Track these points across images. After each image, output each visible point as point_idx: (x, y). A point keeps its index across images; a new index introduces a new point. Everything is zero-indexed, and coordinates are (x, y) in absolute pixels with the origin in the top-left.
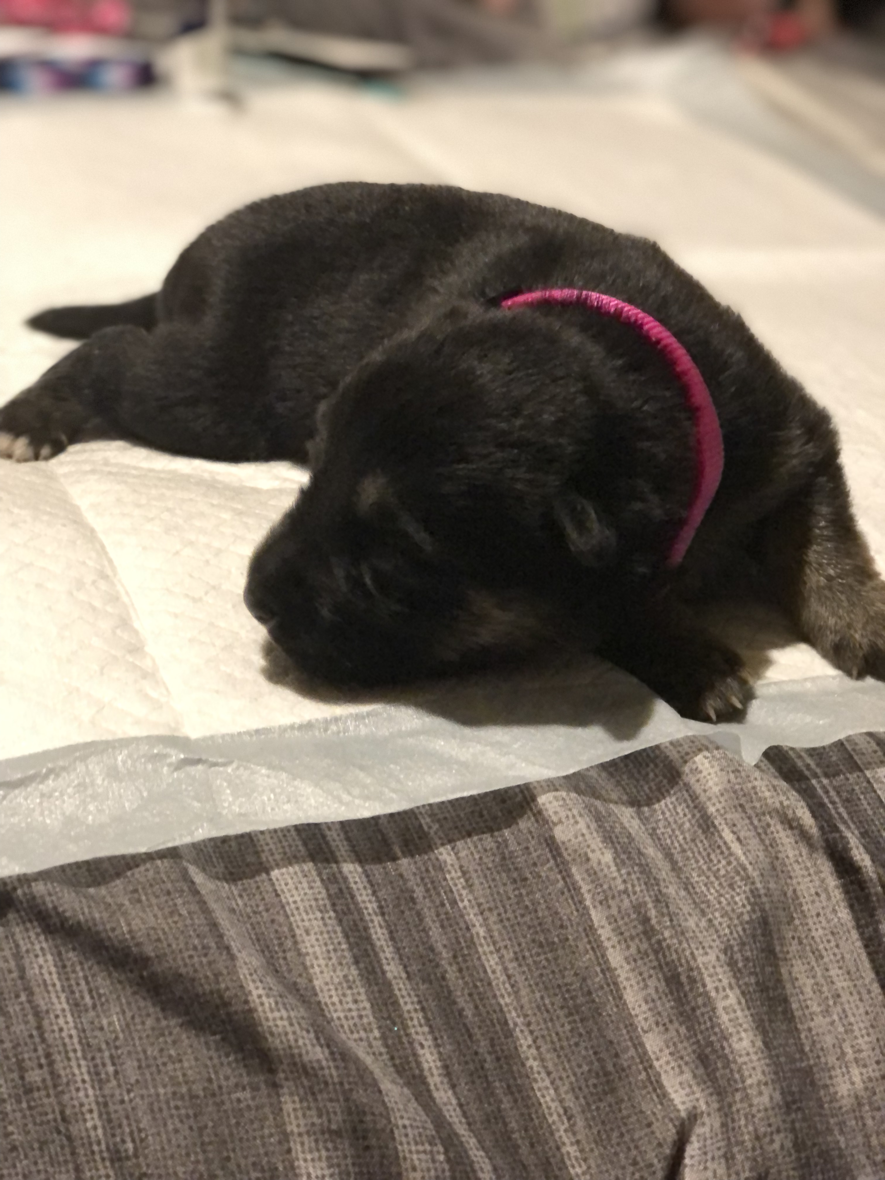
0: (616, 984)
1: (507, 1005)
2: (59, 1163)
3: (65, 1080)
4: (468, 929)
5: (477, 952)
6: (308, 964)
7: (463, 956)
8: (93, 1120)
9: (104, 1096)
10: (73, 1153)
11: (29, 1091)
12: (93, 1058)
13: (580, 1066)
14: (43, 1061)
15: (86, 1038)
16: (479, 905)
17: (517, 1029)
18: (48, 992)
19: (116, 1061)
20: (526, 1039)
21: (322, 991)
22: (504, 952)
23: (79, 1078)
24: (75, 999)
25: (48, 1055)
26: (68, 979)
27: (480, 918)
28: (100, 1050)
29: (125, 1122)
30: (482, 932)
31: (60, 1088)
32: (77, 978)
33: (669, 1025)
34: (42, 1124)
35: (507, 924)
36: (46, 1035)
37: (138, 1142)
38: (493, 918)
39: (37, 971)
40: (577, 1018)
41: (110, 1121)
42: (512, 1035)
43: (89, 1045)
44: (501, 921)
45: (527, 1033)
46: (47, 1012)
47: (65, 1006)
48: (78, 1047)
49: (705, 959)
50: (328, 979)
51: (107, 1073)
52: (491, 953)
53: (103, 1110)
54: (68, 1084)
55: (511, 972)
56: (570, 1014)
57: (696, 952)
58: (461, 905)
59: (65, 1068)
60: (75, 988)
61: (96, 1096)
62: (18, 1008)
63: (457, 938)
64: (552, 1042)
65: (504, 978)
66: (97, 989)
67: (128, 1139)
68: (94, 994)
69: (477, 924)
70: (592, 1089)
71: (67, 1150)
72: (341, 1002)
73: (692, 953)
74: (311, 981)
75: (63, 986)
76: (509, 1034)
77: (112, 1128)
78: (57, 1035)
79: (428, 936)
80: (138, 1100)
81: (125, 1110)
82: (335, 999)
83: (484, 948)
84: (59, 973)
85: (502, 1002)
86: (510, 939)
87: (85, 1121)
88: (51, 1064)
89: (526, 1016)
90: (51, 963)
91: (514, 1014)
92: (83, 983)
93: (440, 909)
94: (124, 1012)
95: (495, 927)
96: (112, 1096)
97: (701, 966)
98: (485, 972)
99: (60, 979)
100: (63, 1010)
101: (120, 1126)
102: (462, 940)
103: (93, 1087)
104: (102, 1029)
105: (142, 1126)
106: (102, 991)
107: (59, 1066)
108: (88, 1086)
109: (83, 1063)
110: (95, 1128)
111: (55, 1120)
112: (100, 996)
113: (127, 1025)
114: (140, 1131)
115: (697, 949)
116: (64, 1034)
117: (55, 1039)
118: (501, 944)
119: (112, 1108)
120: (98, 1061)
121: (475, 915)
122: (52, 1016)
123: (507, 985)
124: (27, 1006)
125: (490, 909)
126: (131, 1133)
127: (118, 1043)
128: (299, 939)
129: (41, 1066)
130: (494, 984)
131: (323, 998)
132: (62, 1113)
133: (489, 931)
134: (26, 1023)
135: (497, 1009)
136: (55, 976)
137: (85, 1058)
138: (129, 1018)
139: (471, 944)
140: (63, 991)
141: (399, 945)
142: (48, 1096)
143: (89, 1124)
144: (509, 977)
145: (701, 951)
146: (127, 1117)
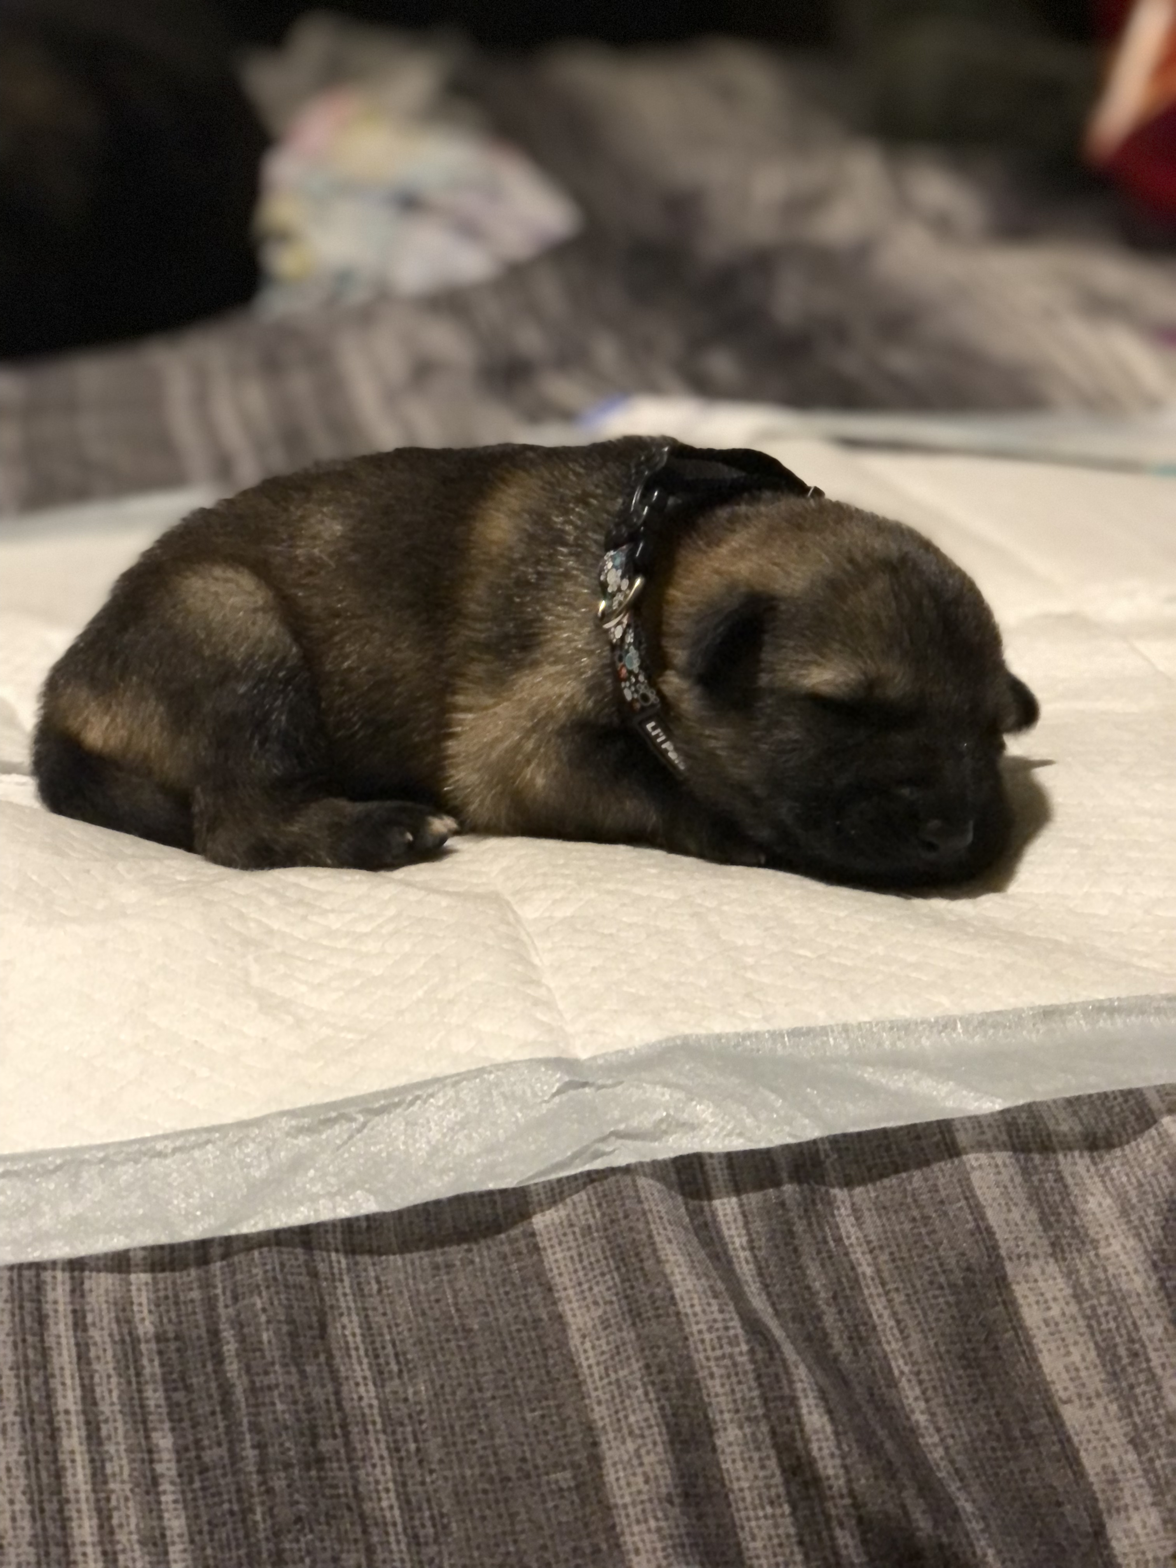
0: (1029, 1344)
1: (893, 1352)
2: (348, 1541)
3: (360, 1454)
4: (853, 1268)
5: (862, 1294)
6: (668, 1271)
7: (846, 1297)
8: (389, 1500)
9: (403, 1475)
10: (365, 1532)
11: (320, 1460)
12: (394, 1432)
13: (977, 1425)
14: (338, 1431)
15: (388, 1410)
16: (869, 1242)
17: (904, 1379)
18: (350, 1356)
19: (420, 1436)
20: (912, 1389)
21: (682, 1299)
22: (894, 1295)
23: (376, 1453)
24: (379, 1365)
25: (344, 1426)
26: (373, 1342)
27: (868, 1256)
28: (402, 1424)
29: (425, 1506)
30: (869, 1271)
31: (355, 1463)
32: (383, 1341)
33: (1094, 1400)
34: (332, 1497)
35: (900, 1263)
36: (344, 1403)
37: (439, 1527)
38: (884, 1257)
39: (340, 1332)
40: (977, 1372)
41: (408, 1502)
42: (896, 1386)
43: (389, 1416)
44: (894, 1260)
45: (914, 1382)
46: (347, 1378)
47: (368, 1373)
48: (378, 1420)
49: (1150, 1331)
50: (690, 1287)
51: (408, 1451)
52: (879, 1295)
53: (401, 1490)
54: (364, 1459)
55: (900, 1317)
56: (969, 1366)
57: (1139, 1323)
58: (847, 1242)
59: (361, 1442)
60: (380, 1352)
61: (394, 1475)
62: (315, 1368)
63: (839, 1279)
64: (946, 1396)
65: (892, 1323)
66: (405, 1354)
67: (428, 1523)
68: (401, 1359)
69: (864, 1263)
70: (989, 1453)
71: (358, 1529)
72: (704, 1311)
73: (1134, 1323)
74: (670, 1289)
75: (366, 1351)
76: (893, 1383)
77: (411, 1510)
78: (356, 1403)
79: (804, 1275)
80: (440, 1482)
81: (426, 1492)
82: (698, 1309)
83: (871, 1290)
84: (363, 1335)
85: (887, 1348)
86: (903, 1281)
87: (380, 1499)
88: (346, 1434)
89: (915, 1363)
90: (356, 1324)
91: (901, 1362)
92: (389, 1347)
93: (821, 1246)
94: (432, 1381)
95: (884, 1267)
96: (413, 1476)
97: (1144, 1338)
98: (870, 1316)
99: (363, 1342)
100: (365, 1378)
101: (420, 1509)
102: (844, 1280)
103: (392, 1465)
104: (406, 1400)
105: (445, 1510)
106: (409, 1357)
107: (355, 1438)
108: (387, 1462)
109: (382, 1437)
110: (391, 1507)
111: (346, 1495)
112: (407, 1362)
113: (436, 1395)
114: (442, 1515)
115: (1141, 1318)
116: (364, 1403)
117: (353, 1408)
118: (890, 1286)
119: (410, 1489)
120: (399, 1437)
121: (863, 1253)
122: (352, 1383)
123: (896, 1331)
124: (326, 1368)
125: (881, 1248)
126: (432, 1518)
127: (423, 1418)
128: (659, 1246)
129: (335, 1436)
130: (879, 1328)
131: (684, 1307)
132: (355, 1488)
133: (878, 1271)
134: (323, 1386)
135: (880, 1354)
136: (359, 1339)
137: (384, 1432)
138: (438, 1387)
139: (856, 1283)
140: (367, 1355)
141: (768, 1281)
142: (341, 1469)
143: (385, 1504)
144: (898, 1322)
145: (1145, 1321)
146: (429, 1501)
